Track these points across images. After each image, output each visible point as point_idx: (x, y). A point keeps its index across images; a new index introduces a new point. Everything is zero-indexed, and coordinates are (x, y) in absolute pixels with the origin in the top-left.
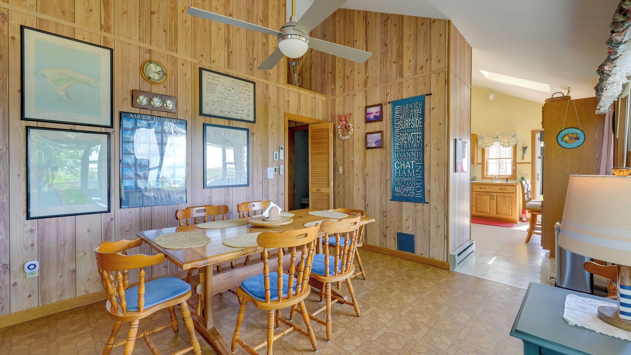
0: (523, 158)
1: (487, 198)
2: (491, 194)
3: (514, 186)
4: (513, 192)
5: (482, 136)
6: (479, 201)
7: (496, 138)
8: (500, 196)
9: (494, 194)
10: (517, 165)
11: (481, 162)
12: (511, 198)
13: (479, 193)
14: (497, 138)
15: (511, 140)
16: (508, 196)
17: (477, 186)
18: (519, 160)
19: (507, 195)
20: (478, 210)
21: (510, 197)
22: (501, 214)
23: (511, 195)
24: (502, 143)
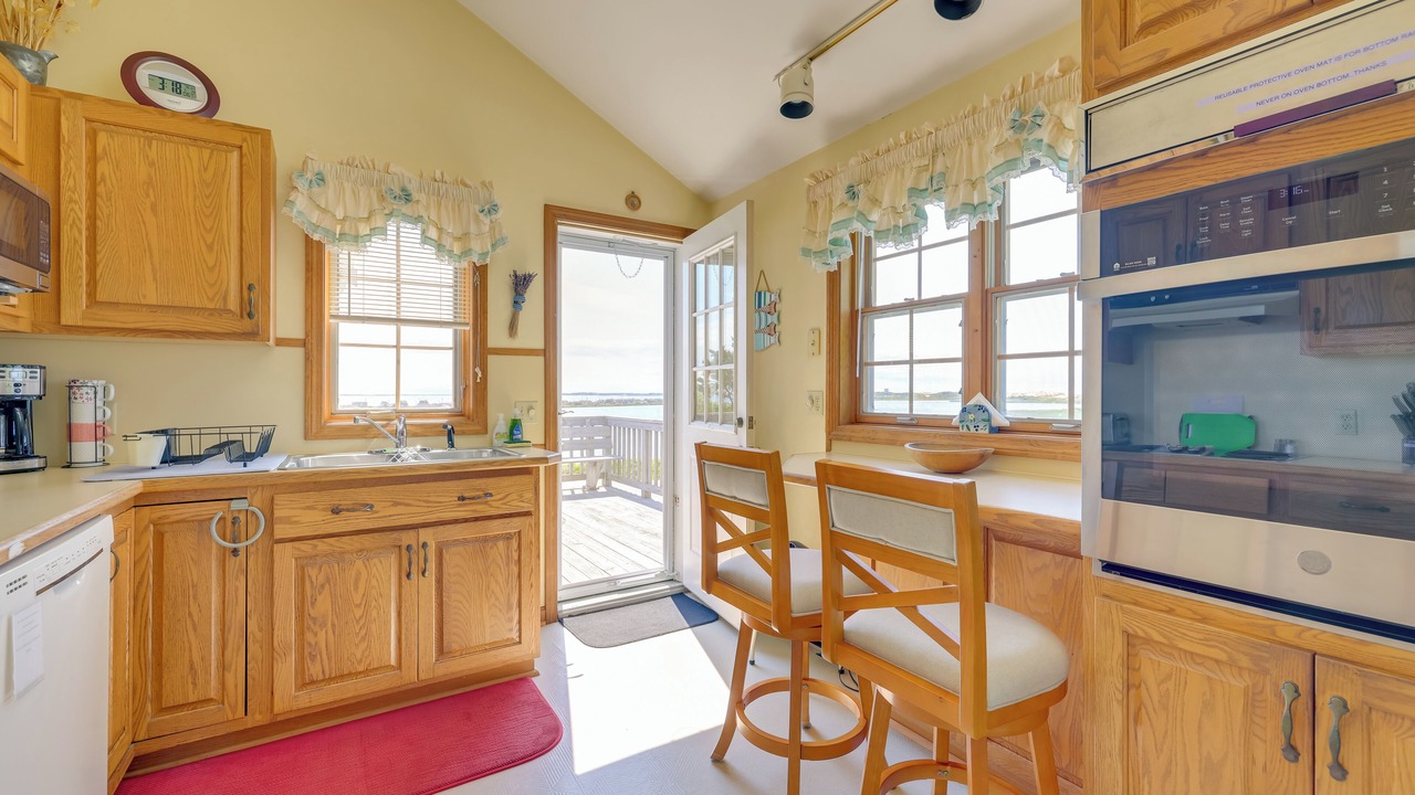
0: (513, 327)
1: (385, 570)
2: (407, 538)
3: (526, 471)
4: (526, 507)
5: (314, 166)
6: (323, 605)
7: (400, 199)
8: (457, 542)
9: (426, 535)
10: (491, 359)
11: (299, 333)
12: (515, 544)
13: (322, 546)
14: (407, 197)
15: (473, 229)
16: (496, 538)
17: (312, 498)
18: (497, 336)
19: (496, 528)
20: (315, 670)
21: (508, 537)
22: (467, 651)
23: (514, 525)
24: (433, 233)
